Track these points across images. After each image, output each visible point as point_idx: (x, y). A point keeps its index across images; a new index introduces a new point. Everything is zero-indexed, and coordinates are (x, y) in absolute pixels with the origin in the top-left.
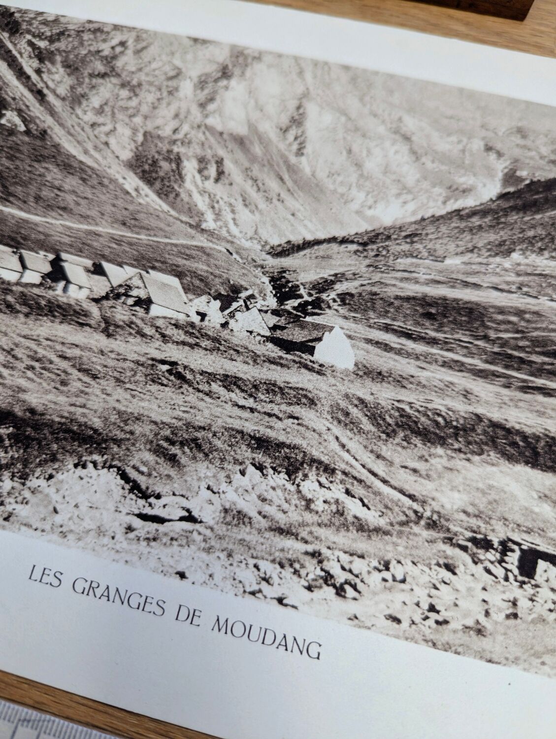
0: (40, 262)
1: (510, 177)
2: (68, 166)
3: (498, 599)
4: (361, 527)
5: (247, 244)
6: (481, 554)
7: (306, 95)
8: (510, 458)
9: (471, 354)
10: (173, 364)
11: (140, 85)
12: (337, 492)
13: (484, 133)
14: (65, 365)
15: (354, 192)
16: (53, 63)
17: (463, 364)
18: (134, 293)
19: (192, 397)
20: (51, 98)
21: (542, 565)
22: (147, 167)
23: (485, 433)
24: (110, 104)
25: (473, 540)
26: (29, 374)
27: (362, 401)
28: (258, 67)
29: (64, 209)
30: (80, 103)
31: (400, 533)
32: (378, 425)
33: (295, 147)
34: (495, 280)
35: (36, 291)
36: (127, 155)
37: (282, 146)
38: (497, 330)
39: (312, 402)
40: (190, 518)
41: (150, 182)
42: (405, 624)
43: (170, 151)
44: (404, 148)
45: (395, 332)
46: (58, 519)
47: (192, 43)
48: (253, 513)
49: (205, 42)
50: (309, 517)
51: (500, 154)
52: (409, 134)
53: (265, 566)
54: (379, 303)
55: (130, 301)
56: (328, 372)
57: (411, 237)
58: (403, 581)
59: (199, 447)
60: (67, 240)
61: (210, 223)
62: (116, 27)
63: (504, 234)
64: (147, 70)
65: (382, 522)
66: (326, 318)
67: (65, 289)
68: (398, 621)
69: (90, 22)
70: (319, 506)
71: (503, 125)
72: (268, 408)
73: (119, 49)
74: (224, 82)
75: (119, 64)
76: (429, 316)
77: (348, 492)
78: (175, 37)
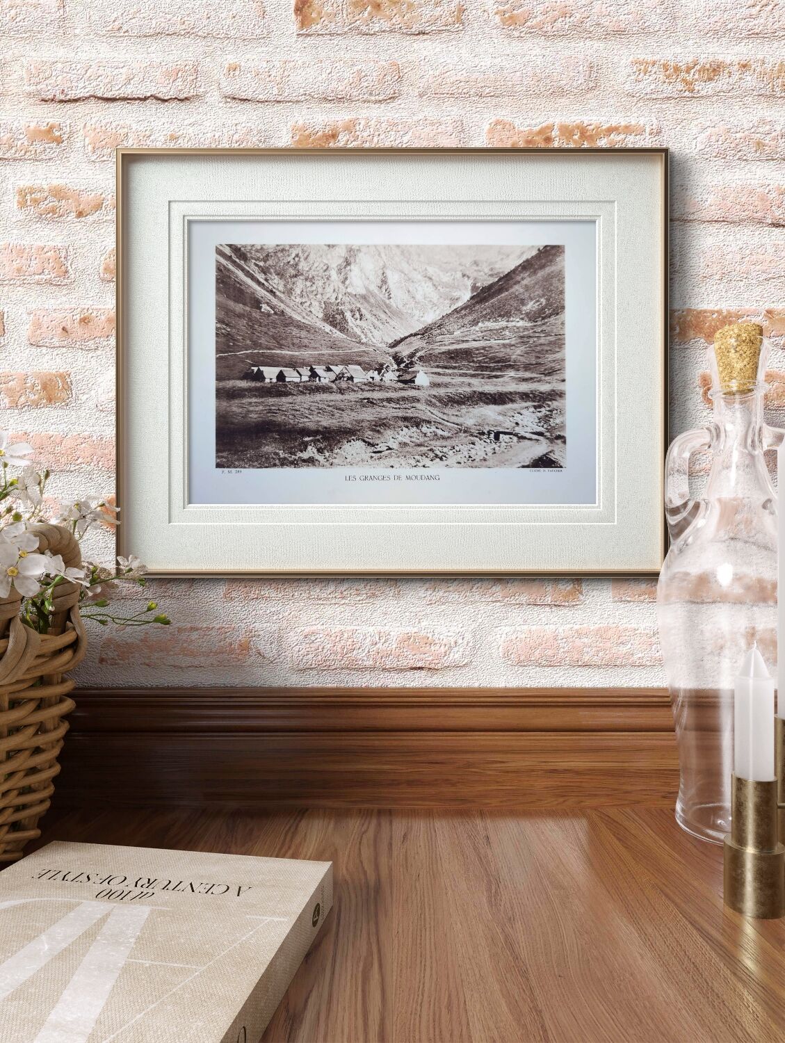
0: (306, 372)
1: (474, 288)
2: (300, 326)
3: (489, 449)
4: (443, 438)
5: (380, 345)
6: (482, 437)
7: (384, 267)
8: (487, 404)
9: (469, 369)
10: (368, 399)
11: (313, 277)
12: (433, 429)
13: (461, 268)
14: (330, 409)
15: (414, 311)
16: (271, 274)
17: (466, 374)
18: (346, 375)
19: (378, 409)
20: (278, 293)
21: (501, 435)
22: (331, 319)
23: (477, 397)
24: (305, 290)
25: (479, 433)
26: (319, 415)
27: (435, 396)
28: (360, 255)
29: (305, 346)
30: (292, 293)
31: (456, 437)
32: (442, 403)
33: (387, 294)
34: (474, 336)
35: (309, 383)
36: (321, 315)
37: (381, 296)
38: (477, 357)
39: (418, 401)
40: (390, 449)
41: (335, 326)
42: (463, 464)
43: (338, 309)
44: (430, 284)
45: (441, 367)
46: (348, 460)
47: (328, 248)
48: (409, 442)
49: (333, 246)
50: (426, 439)
51: (468, 277)
52: (431, 277)
53: (417, 457)
54: (433, 358)
55: (345, 379)
56: (421, 388)
57: (440, 326)
58: (460, 451)
59: (385, 425)
60: (312, 360)
61: (364, 340)
62: (291, 246)
63: (475, 316)
64: (313, 268)
65: (449, 435)
66: (416, 368)
67: (320, 380)
68: (460, 463)
69: (277, 246)
70: (429, 434)
71: (468, 261)
72: (404, 406)
73: (297, 259)
74: (348, 268)
75: (300, 267)
76: (452, 358)
77: (437, 428)
78: (319, 246)
